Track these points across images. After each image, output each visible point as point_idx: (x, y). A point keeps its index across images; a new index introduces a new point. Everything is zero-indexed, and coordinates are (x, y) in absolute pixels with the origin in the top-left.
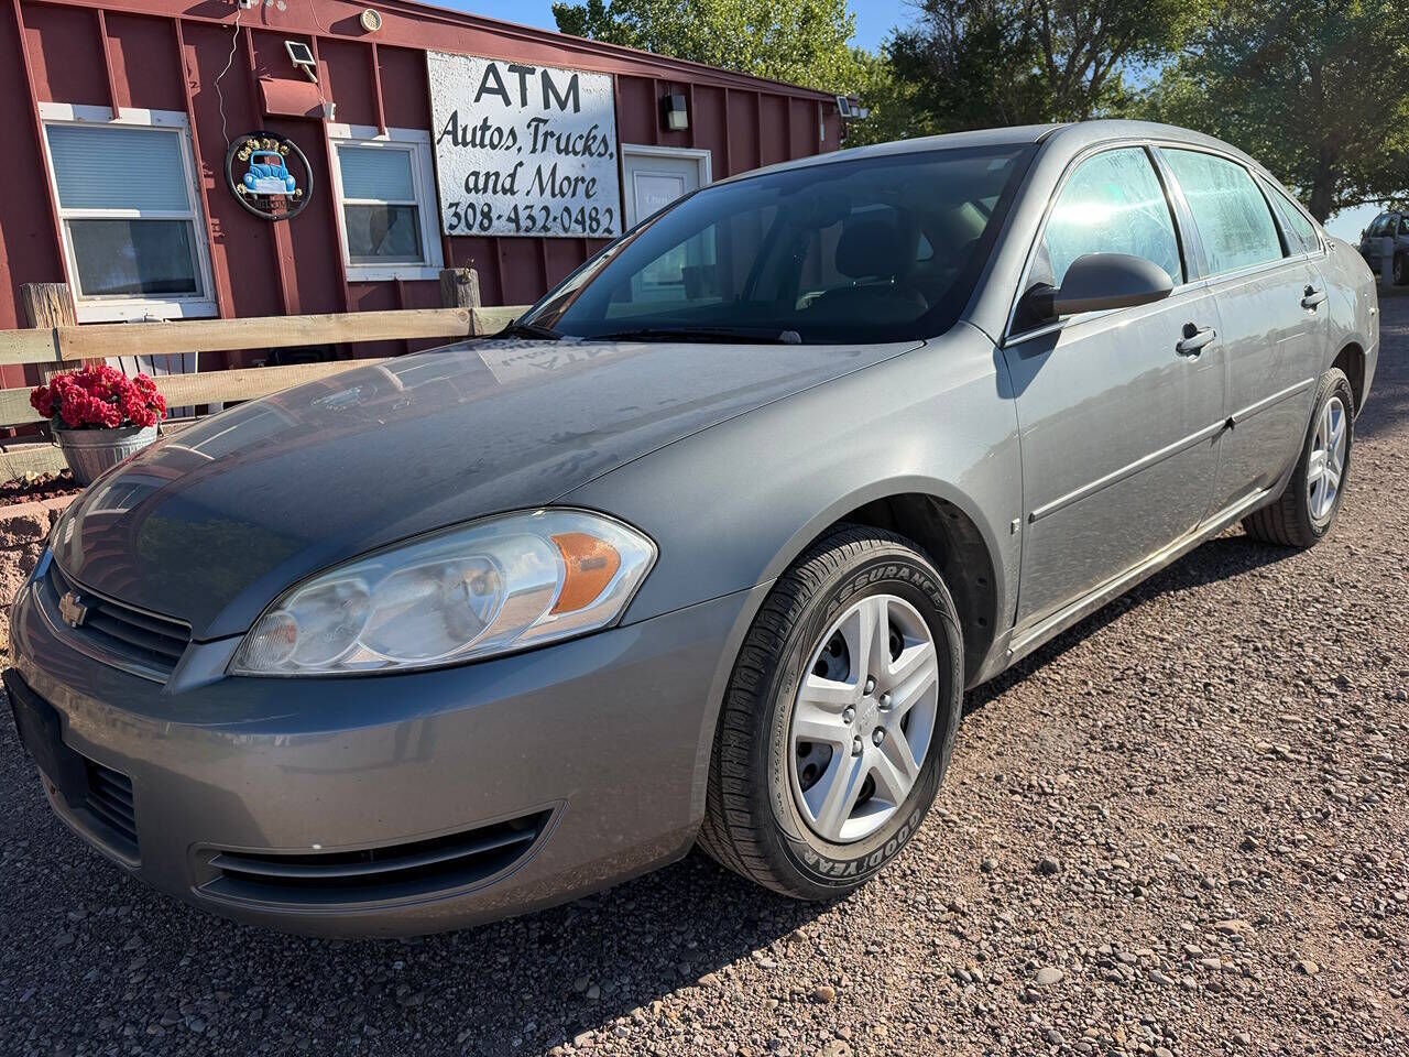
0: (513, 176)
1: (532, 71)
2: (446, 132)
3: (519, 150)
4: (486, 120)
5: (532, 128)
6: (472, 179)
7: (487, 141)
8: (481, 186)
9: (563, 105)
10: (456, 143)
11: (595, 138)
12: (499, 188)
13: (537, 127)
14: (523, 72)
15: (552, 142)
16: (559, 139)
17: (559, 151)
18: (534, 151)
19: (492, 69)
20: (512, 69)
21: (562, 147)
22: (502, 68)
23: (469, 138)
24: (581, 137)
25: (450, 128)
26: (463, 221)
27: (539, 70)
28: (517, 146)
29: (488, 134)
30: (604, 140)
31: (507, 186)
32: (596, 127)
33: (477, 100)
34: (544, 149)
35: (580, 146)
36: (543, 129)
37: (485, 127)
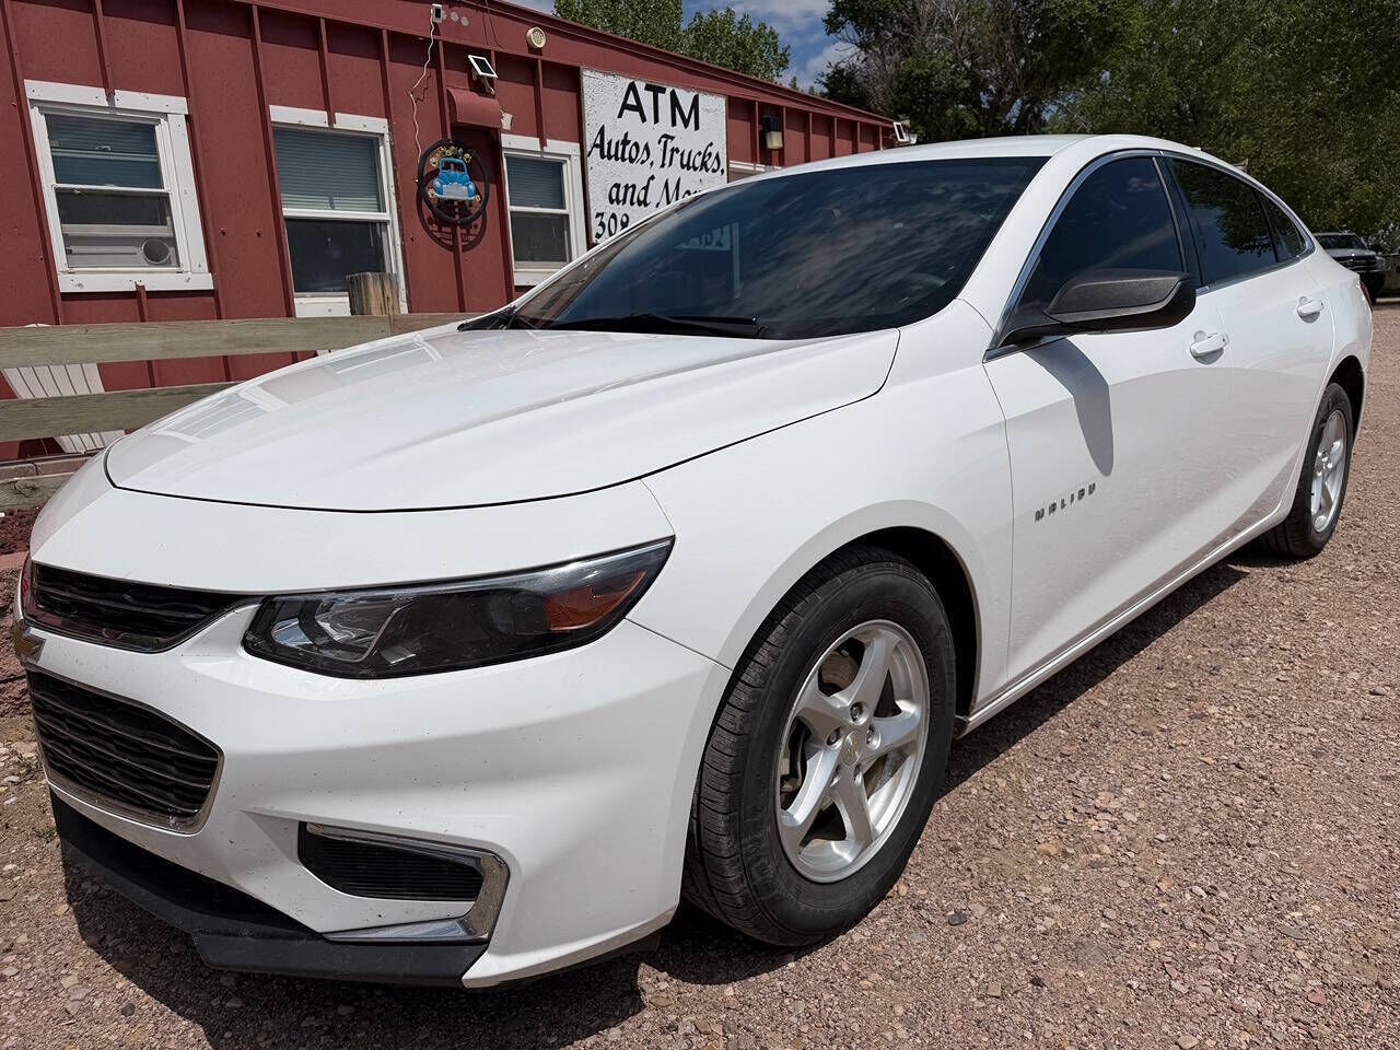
0: (646, 188)
1: (663, 91)
2: (595, 146)
3: (652, 164)
4: (626, 135)
5: (662, 143)
6: (615, 190)
7: (627, 156)
8: (621, 198)
9: (686, 123)
10: (602, 156)
11: (710, 154)
12: (635, 200)
13: (666, 142)
14: (656, 90)
15: (677, 157)
16: (682, 154)
17: (683, 166)
18: (663, 166)
19: (632, 87)
20: (648, 88)
21: (685, 163)
22: (640, 86)
23: (613, 153)
24: (699, 153)
25: (598, 142)
26: (607, 230)
27: (669, 90)
28: (650, 161)
29: (628, 148)
30: (717, 157)
31: (642, 199)
32: (711, 144)
33: (620, 116)
34: (670, 164)
35: (698, 163)
36: (670, 145)
37: (625, 142)
